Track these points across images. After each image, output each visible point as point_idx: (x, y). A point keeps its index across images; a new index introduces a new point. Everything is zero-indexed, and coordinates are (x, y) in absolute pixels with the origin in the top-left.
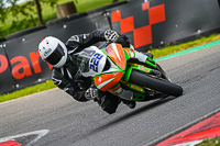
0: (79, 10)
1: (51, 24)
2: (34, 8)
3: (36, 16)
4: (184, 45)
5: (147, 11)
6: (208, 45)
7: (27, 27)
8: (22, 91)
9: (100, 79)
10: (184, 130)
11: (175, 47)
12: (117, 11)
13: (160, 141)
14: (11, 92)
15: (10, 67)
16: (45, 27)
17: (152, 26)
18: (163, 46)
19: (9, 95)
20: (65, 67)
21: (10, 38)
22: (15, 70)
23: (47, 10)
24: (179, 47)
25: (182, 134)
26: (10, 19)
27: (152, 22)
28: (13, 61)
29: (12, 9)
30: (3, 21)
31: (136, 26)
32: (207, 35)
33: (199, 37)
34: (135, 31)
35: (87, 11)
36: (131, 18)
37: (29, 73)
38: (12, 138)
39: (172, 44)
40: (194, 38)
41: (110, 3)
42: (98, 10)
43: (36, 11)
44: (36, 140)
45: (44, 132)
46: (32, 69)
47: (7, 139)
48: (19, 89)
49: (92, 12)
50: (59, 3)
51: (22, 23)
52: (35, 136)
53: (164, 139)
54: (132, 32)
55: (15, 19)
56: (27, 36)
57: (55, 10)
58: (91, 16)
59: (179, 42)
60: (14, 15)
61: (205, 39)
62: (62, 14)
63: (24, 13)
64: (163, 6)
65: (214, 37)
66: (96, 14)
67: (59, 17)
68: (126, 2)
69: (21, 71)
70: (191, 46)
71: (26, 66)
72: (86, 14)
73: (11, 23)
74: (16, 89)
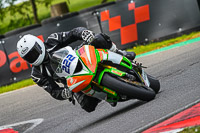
0: (71, 10)
1: (46, 23)
2: (31, 8)
3: (32, 15)
4: (167, 42)
5: (133, 10)
6: (189, 42)
7: (24, 25)
8: (19, 84)
10: (166, 119)
11: (159, 44)
12: (106, 11)
13: (145, 130)
14: (9, 84)
15: (8, 61)
16: (40, 26)
17: (138, 25)
18: (147, 43)
19: (7, 88)
21: (8, 35)
22: (12, 65)
23: (42, 10)
24: (162, 43)
25: (165, 123)
26: (8, 18)
28: (11, 56)
29: (10, 9)
30: (2, 19)
31: (123, 25)
32: (187, 32)
33: (180, 35)
35: (78, 10)
36: (118, 17)
37: (26, 67)
38: (10, 126)
39: (155, 41)
40: (175, 36)
41: (100, 4)
42: (88, 10)
43: (32, 10)
44: (31, 128)
45: (39, 121)
47: (5, 127)
48: (16, 82)
49: (83, 12)
50: (53, 3)
51: (19, 21)
52: (31, 124)
53: (148, 128)
54: (119, 30)
55: (13, 18)
57: (49, 10)
58: (82, 15)
59: (162, 39)
60: (12, 14)
61: (186, 37)
62: (56, 14)
63: (21, 13)
64: (147, 6)
65: (194, 35)
66: (87, 14)
67: (53, 16)
68: (113, 3)
69: (18, 65)
70: (173, 43)
72: (77, 14)
73: (8, 22)
74: (13, 82)
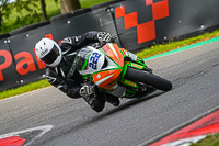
0: (83, 6)
1: (55, 20)
2: (39, 3)
3: (40, 12)
4: (187, 41)
5: (151, 6)
6: (211, 41)
7: (31, 22)
8: (27, 87)
9: (99, 76)
10: (187, 125)
11: (179, 43)
12: (121, 6)
14: (15, 88)
15: (14, 62)
16: (49, 23)
17: (156, 22)
18: (167, 42)
19: (13, 91)
20: (59, 66)
21: (14, 34)
22: (19, 66)
23: (51, 7)
24: (183, 42)
25: (186, 130)
26: (14, 15)
27: (156, 17)
28: (17, 56)
29: (16, 4)
31: (140, 22)
32: (210, 30)
33: (202, 33)
34: (138, 26)
35: (91, 6)
36: (135, 14)
37: (34, 69)
38: (16, 133)
39: (175, 40)
40: (197, 34)
42: (102, 6)
43: (39, 7)
44: (40, 135)
45: (48, 128)
46: (36, 64)
47: (11, 134)
48: (23, 85)
49: (96, 8)
51: (26, 18)
52: (40, 131)
53: (167, 135)
54: (136, 28)
55: (20, 15)
56: (31, 32)
57: (59, 5)
58: (94, 12)
59: (183, 38)
60: (18, 11)
61: (208, 35)
62: (66, 10)
63: (28, 9)
64: (166, 1)
65: (217, 33)
66: (100, 10)
67: (63, 12)
69: (25, 66)
70: (195, 41)
71: (31, 62)
72: (89, 10)
73: (15, 19)
74: (20, 85)
